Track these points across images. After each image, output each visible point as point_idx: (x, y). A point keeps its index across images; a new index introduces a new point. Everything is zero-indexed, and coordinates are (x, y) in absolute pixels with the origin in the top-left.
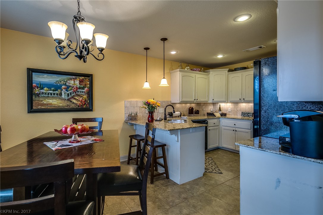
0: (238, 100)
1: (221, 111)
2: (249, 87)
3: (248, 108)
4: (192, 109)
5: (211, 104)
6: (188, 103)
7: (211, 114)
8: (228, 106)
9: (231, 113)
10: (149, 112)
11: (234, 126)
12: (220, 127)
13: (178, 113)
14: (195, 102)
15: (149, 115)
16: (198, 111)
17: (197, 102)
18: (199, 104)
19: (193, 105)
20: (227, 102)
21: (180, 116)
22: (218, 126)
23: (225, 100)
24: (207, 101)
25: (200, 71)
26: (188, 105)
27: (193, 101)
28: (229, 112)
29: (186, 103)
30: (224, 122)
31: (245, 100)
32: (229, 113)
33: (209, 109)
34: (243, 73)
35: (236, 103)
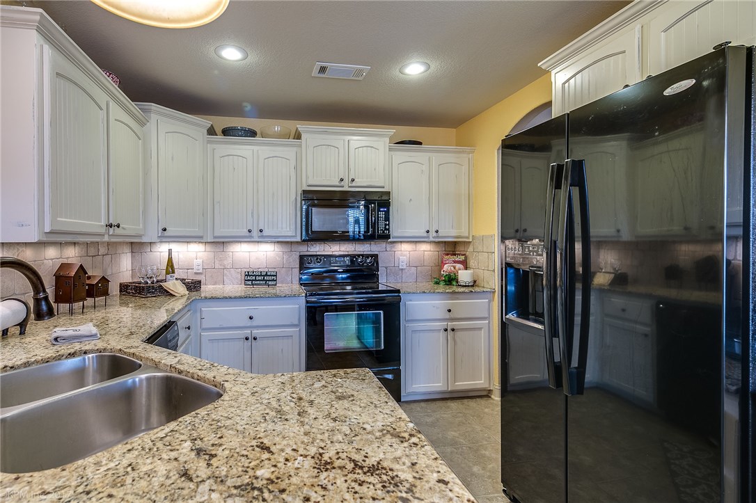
0: (245, 232)
3: (257, 258)
4: (81, 272)
8: (193, 255)
9: (203, 276)
11: (250, 323)
12: (193, 334)
16: (104, 280)
23: (202, 234)
24: (140, 236)
27: (102, 230)
28: (196, 273)
31: (265, 233)
32: (197, 276)
35: (220, 243)
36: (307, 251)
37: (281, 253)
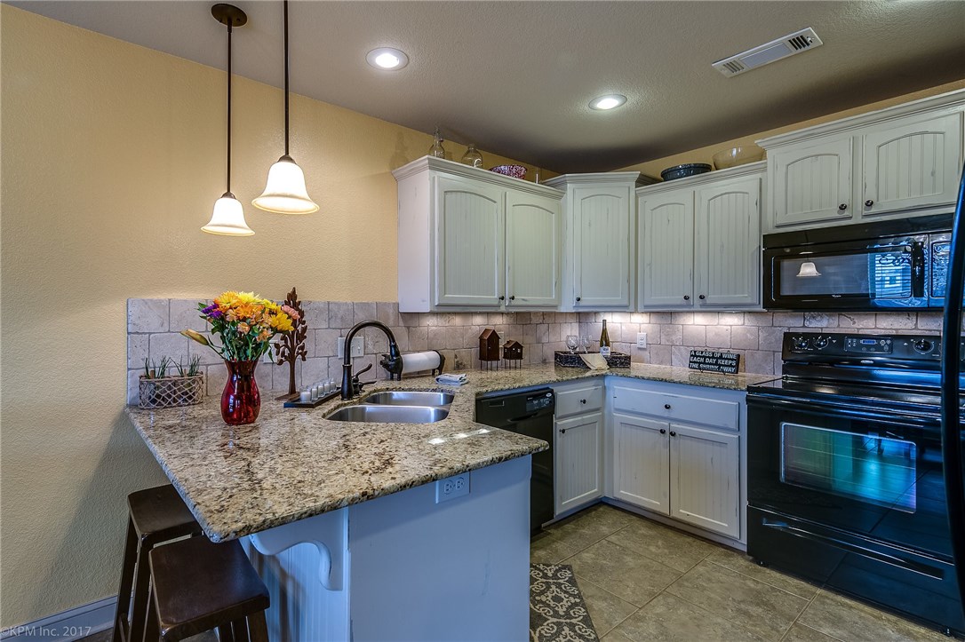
0: (680, 300)
1: (607, 345)
2: (722, 246)
3: (716, 334)
4: (494, 337)
5: (569, 319)
6: (476, 313)
7: (569, 360)
8: (636, 327)
9: (647, 353)
10: (232, 366)
11: (666, 413)
12: (606, 412)
13: (430, 360)
14: (503, 309)
15: (231, 382)
16: (517, 345)
17: (513, 310)
18: (522, 318)
19: (499, 323)
20: (632, 308)
21: (441, 369)
22: (597, 410)
23: (626, 303)
24: (555, 307)
25: (523, 177)
26: (478, 322)
27: (496, 303)
28: (639, 349)
29: (467, 311)
30: (622, 393)
31: (709, 300)
32: (640, 352)
33: (564, 338)
34: (697, 188)
35: (666, 313)
36: (804, 326)
37: (755, 329)
